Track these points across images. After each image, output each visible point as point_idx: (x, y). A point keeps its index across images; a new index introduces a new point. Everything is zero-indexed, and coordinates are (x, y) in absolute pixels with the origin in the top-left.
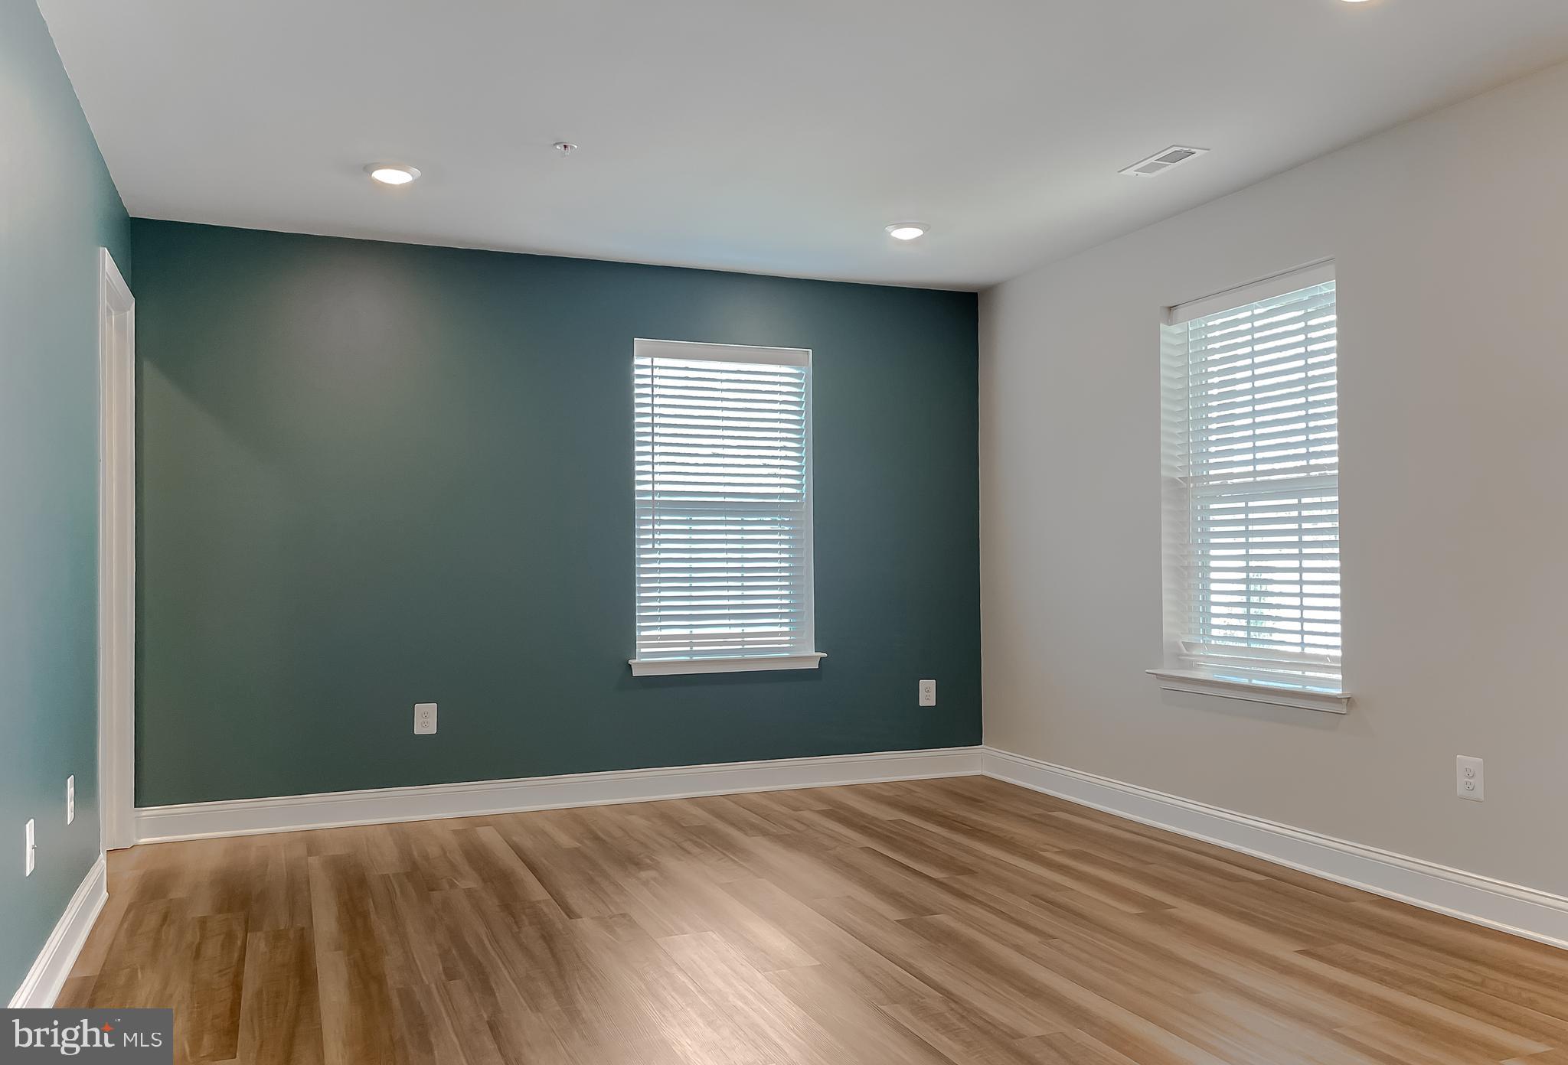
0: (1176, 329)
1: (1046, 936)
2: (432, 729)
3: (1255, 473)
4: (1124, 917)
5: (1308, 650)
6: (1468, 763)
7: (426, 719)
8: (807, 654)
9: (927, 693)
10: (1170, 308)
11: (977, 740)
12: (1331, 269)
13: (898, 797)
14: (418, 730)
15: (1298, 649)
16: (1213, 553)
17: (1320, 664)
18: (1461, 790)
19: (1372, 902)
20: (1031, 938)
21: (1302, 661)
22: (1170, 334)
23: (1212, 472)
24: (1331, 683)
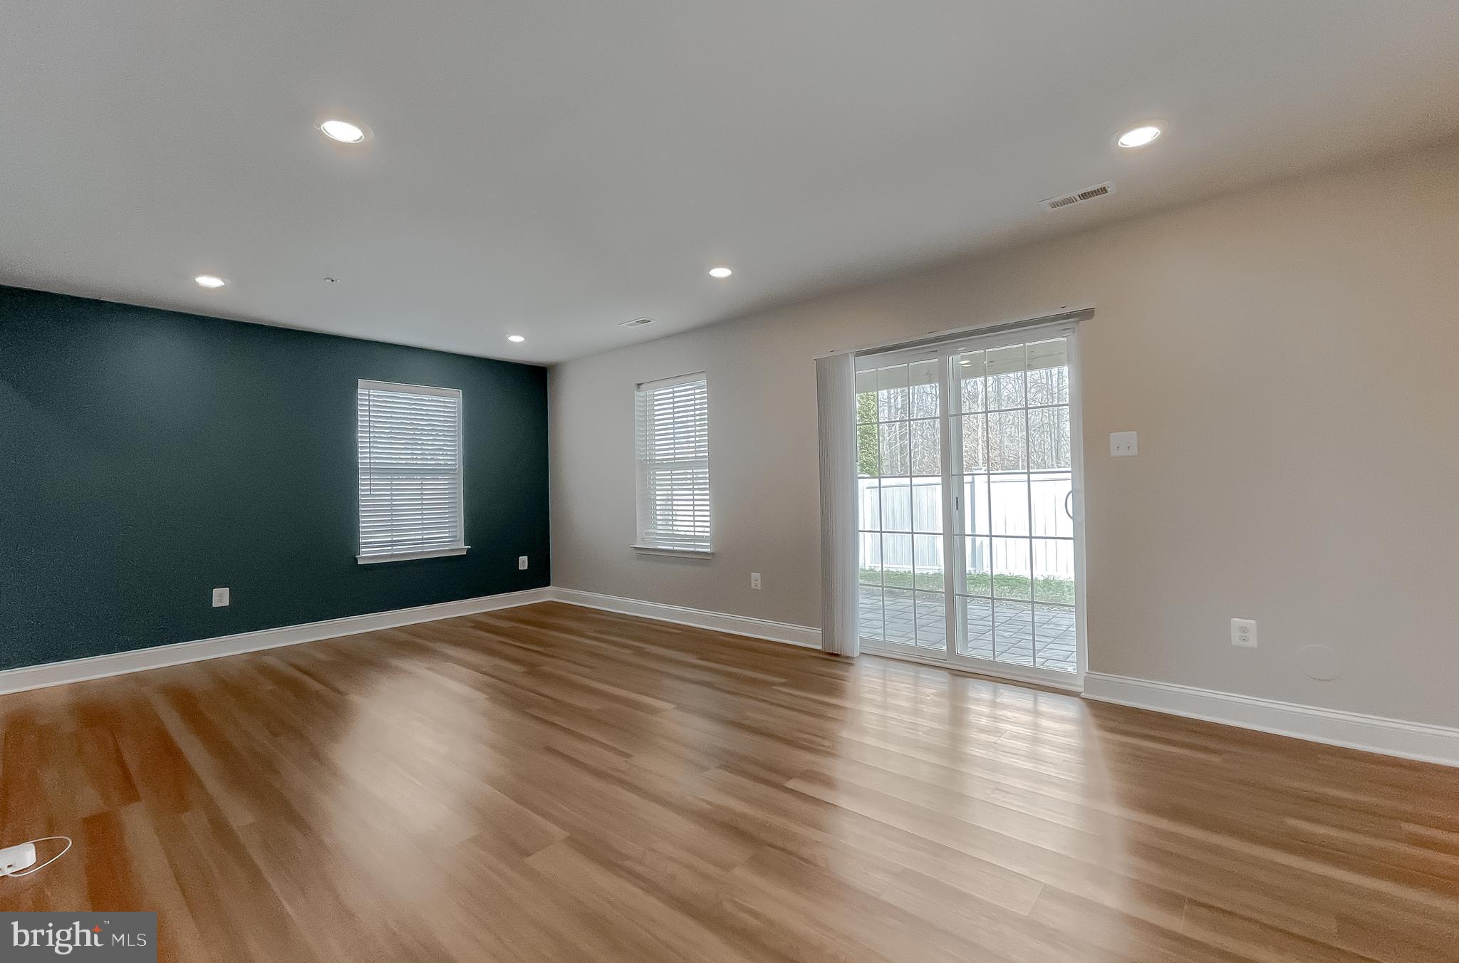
0: (641, 394)
1: (591, 667)
2: (226, 603)
3: (675, 459)
4: (626, 655)
5: (697, 534)
6: (755, 576)
7: (221, 598)
8: (459, 546)
9: (523, 563)
10: (638, 384)
11: (548, 584)
12: (703, 375)
13: (510, 615)
14: (216, 604)
15: (692, 534)
16: (657, 493)
17: (701, 539)
18: (753, 586)
19: (723, 636)
20: (588, 670)
21: (695, 538)
22: (639, 395)
23: (657, 458)
24: (706, 547)
